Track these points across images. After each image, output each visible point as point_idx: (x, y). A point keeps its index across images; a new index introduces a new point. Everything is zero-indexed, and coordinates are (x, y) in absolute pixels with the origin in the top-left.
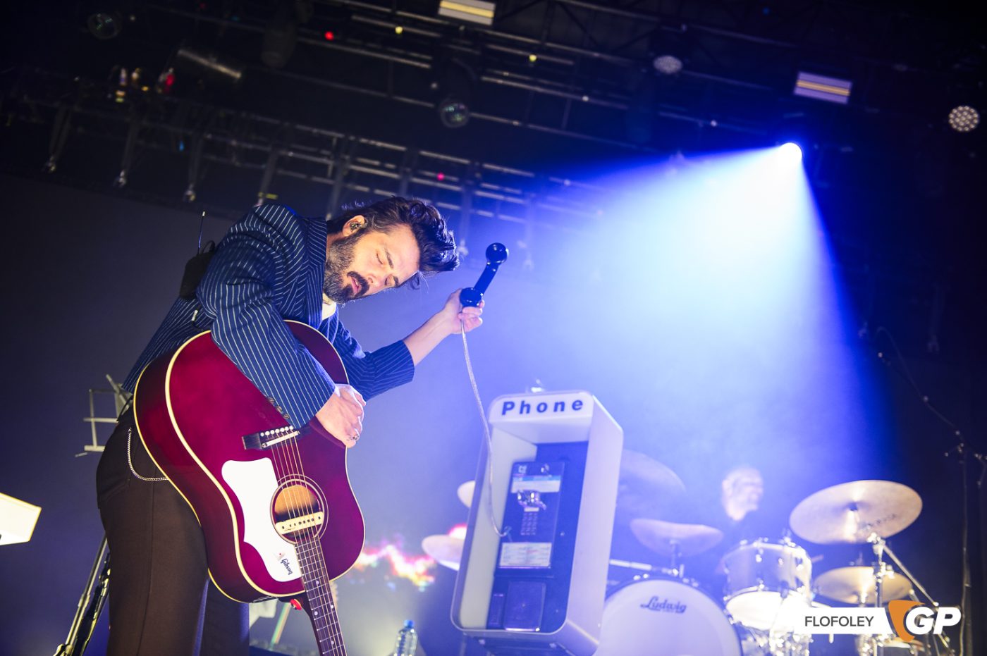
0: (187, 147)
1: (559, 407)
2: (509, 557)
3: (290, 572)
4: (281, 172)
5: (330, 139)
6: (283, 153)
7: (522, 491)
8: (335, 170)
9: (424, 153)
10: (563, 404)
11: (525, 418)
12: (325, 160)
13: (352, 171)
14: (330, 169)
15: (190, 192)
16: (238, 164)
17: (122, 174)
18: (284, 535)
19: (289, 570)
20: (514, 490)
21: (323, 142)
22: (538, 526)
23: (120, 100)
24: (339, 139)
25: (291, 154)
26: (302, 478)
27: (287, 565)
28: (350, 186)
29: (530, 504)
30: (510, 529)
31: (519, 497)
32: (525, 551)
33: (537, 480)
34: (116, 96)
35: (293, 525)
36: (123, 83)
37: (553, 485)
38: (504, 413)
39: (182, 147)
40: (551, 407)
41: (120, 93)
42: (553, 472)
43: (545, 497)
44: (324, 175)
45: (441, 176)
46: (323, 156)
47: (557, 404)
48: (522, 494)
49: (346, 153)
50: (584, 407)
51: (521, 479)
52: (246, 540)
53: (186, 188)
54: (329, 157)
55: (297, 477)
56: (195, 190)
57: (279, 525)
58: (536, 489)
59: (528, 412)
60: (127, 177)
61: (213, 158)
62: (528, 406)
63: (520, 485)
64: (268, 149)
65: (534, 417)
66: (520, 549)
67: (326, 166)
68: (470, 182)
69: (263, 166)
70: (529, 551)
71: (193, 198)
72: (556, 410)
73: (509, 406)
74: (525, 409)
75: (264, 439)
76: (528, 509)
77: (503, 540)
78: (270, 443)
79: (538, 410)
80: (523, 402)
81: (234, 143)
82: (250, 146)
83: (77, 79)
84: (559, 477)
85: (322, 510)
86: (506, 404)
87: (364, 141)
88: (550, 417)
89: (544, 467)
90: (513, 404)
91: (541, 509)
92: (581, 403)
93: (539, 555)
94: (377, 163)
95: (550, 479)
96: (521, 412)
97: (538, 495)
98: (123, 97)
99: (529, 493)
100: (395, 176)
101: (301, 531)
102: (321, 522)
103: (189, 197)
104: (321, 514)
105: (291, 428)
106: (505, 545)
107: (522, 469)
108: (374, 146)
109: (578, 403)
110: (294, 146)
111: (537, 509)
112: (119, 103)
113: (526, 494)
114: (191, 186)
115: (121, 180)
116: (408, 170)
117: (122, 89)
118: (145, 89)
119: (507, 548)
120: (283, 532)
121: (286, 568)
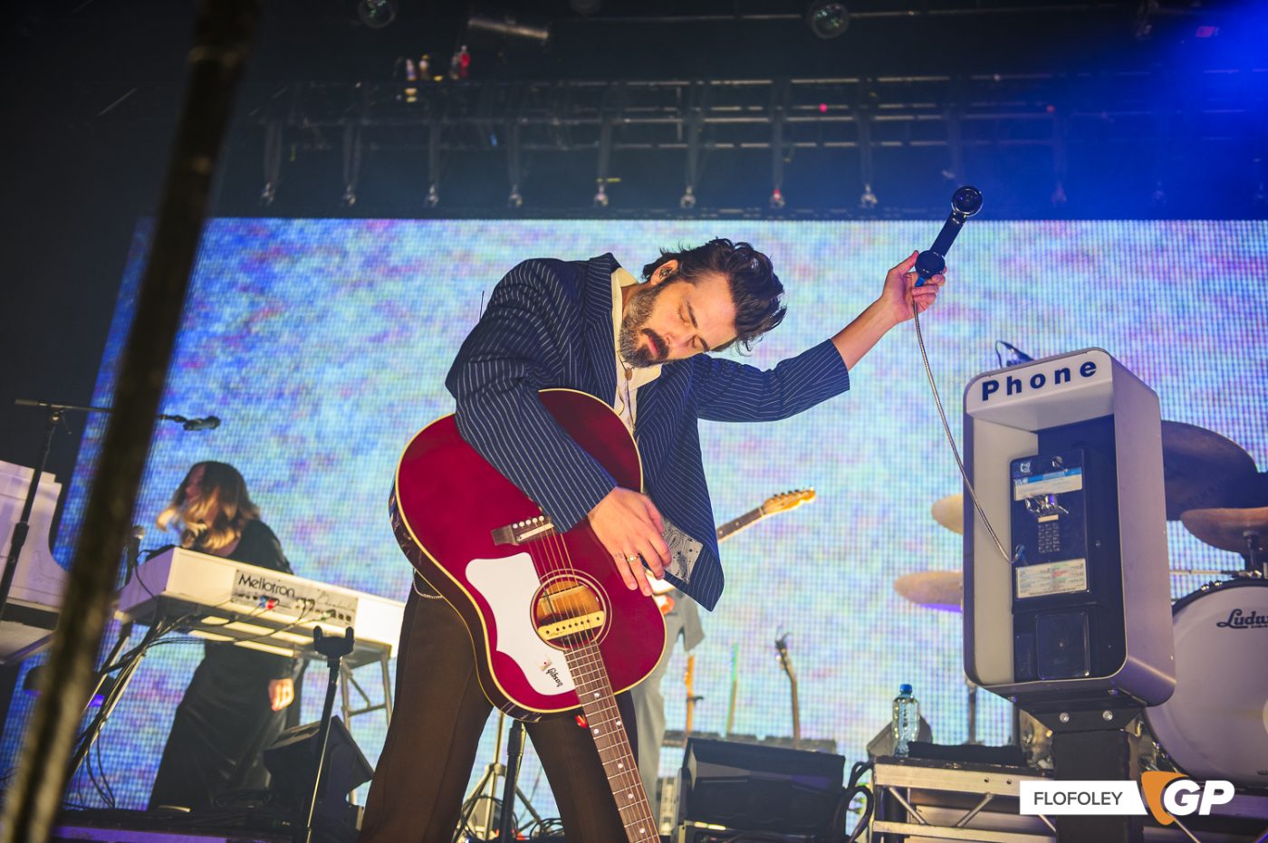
0: (501, 141)
1: (1063, 376)
2: (1029, 585)
3: (560, 684)
4: (620, 146)
5: (672, 90)
6: (617, 121)
7: (1030, 497)
8: (685, 128)
9: (795, 81)
10: (1067, 371)
11: (1016, 399)
12: (672, 120)
13: (708, 125)
14: (680, 128)
15: (514, 196)
16: (565, 148)
17: (432, 190)
18: (550, 641)
19: (558, 681)
20: (1018, 497)
21: (665, 97)
22: (1061, 539)
23: (411, 100)
24: (683, 87)
25: (628, 121)
26: (570, 572)
27: (555, 676)
28: (707, 146)
29: (1045, 512)
30: (1022, 547)
31: (1029, 504)
32: (1049, 575)
33: (1049, 478)
34: (406, 96)
35: (561, 629)
36: (411, 78)
37: (1072, 482)
38: (985, 398)
39: (494, 142)
40: (1050, 378)
41: (411, 91)
42: (1069, 465)
43: (1064, 499)
44: (674, 140)
45: (824, 107)
46: (667, 114)
47: (1058, 374)
48: (1031, 500)
49: (697, 104)
50: (1098, 370)
51: (1025, 480)
52: (500, 648)
53: (509, 192)
54: (674, 114)
55: (563, 573)
56: (521, 192)
57: (542, 630)
58: (1049, 491)
59: (1019, 390)
60: (438, 193)
61: (534, 147)
62: (1018, 383)
63: (1025, 490)
64: (599, 121)
65: (1028, 395)
66: (1042, 572)
67: (674, 126)
68: (865, 107)
69: (597, 144)
70: (1055, 573)
71: (519, 202)
72: (1058, 381)
73: (991, 387)
74: (1014, 387)
75: (518, 532)
76: (1042, 519)
77: (1016, 564)
78: (524, 536)
79: (1033, 384)
80: (1009, 379)
81: (556, 122)
82: (576, 122)
83: (358, 85)
84: (1080, 470)
85: (601, 609)
86: (985, 385)
87: (715, 83)
88: (1051, 391)
89: (1055, 460)
90: (996, 384)
91: (1062, 516)
92: (1093, 366)
93: (1072, 576)
94: (737, 108)
95: (1067, 475)
96: (1009, 392)
97: (1053, 499)
98: (415, 95)
99: (1042, 497)
100: (764, 120)
101: (571, 635)
102: (602, 622)
103: (514, 201)
104: (601, 614)
105: (541, 518)
106: (1019, 570)
107: (1025, 468)
108: (731, 86)
109: (1088, 367)
110: (628, 110)
111: (1055, 517)
112: (412, 104)
113: (1036, 501)
114: (515, 188)
115: (432, 198)
116: (780, 108)
117: (411, 85)
118: (438, 78)
119: (1023, 573)
120: (547, 637)
121: (552, 678)
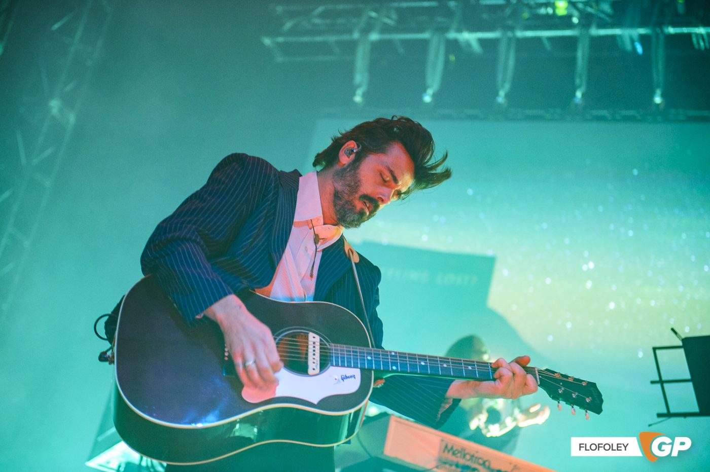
3: (354, 376)
18: (320, 371)
19: (351, 377)
27: (347, 377)
52: (316, 402)
57: (310, 371)
85: (308, 333)
102: (318, 338)
104: (311, 335)
120: (318, 370)
121: (348, 379)
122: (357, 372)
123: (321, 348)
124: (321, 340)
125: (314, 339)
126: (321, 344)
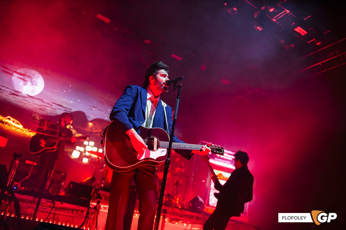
3: (165, 151)
27: (163, 151)
57: (154, 150)
85: (154, 138)
102: (156, 139)
120: (156, 149)
121: (164, 152)
122: (166, 150)
123: (157, 143)
124: (157, 140)
125: (156, 140)
126: (157, 142)
